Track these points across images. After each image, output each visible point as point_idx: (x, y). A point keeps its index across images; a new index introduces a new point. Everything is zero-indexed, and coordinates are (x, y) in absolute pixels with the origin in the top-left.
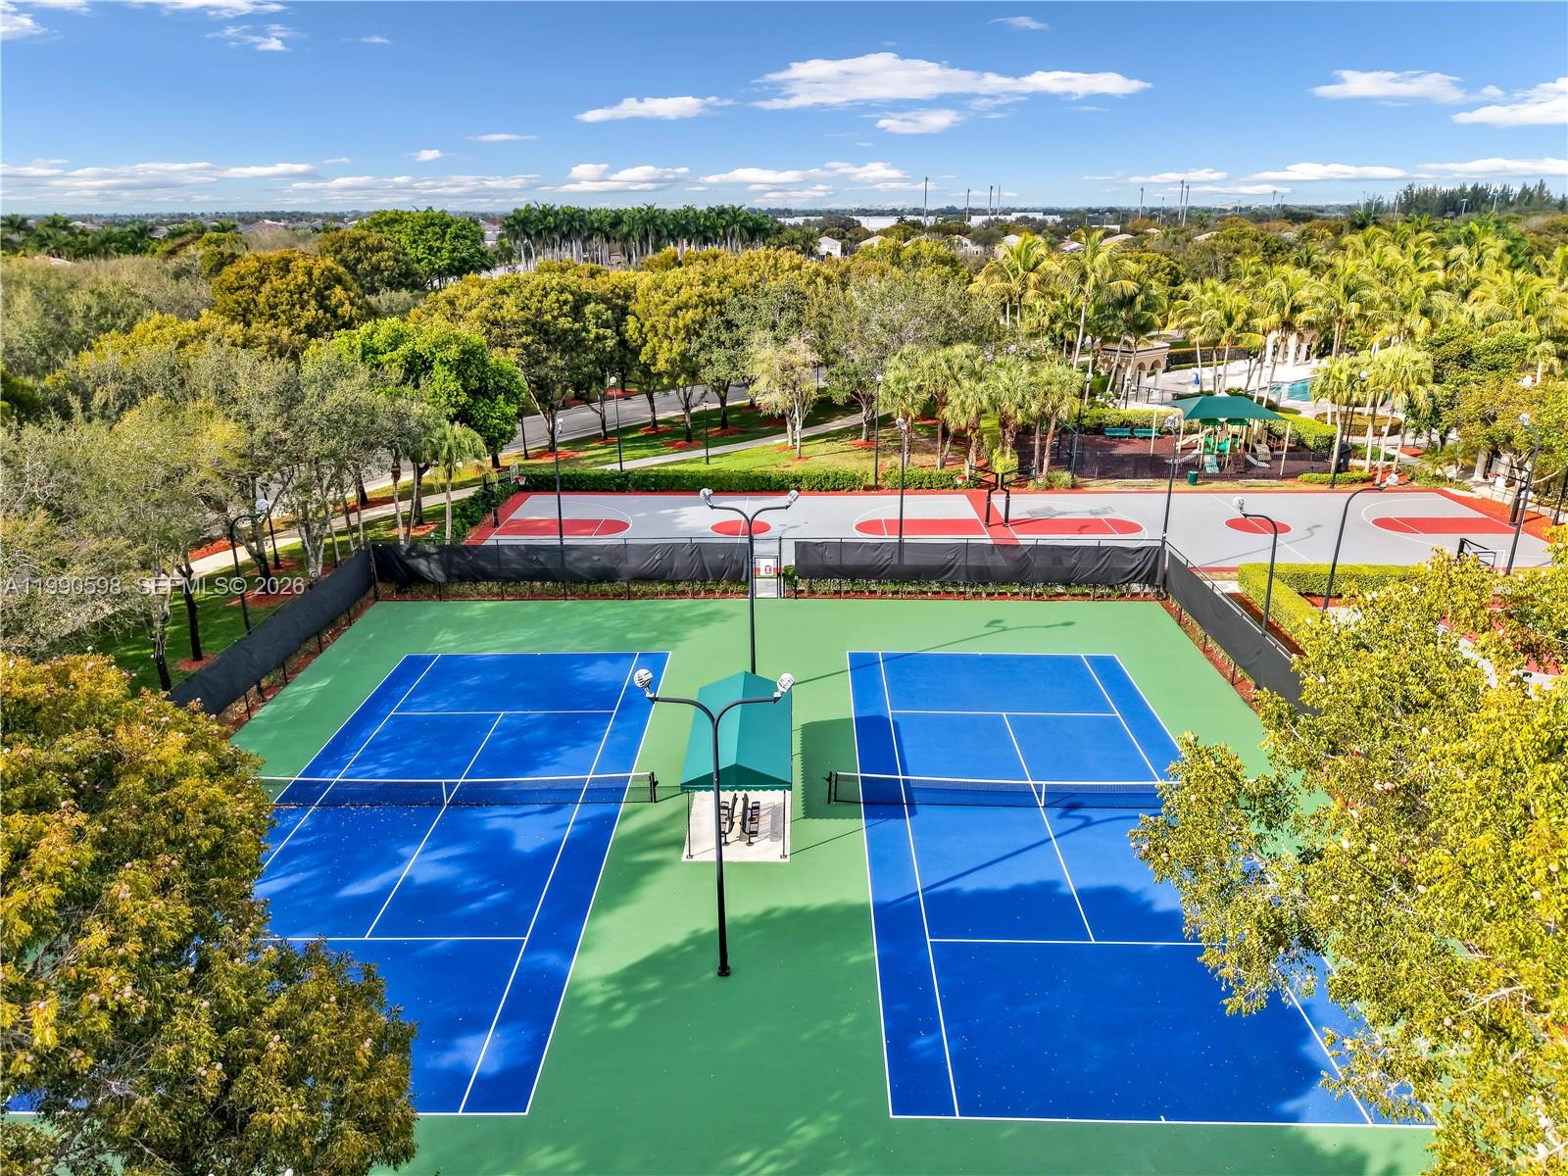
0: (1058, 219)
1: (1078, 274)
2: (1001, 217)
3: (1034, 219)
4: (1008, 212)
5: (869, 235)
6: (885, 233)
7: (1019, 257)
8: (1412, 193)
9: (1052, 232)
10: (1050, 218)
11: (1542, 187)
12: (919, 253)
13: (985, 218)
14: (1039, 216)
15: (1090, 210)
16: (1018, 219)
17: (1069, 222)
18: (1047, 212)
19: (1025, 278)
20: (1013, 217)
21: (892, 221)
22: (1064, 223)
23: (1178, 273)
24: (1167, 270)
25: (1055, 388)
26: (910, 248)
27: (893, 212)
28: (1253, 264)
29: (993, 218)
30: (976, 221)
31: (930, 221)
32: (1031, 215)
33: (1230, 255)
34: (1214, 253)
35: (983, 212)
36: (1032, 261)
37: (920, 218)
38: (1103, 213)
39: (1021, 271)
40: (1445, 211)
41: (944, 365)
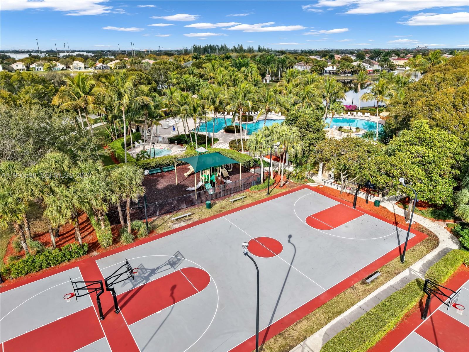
0: (93, 55)
1: (117, 94)
2: (71, 54)
3: (83, 55)
4: (73, 52)
5: (15, 61)
6: (21, 60)
7: (78, 86)
8: (195, 47)
9: (91, 60)
10: (89, 54)
11: (225, 46)
12: (22, 78)
13: (64, 54)
14: (85, 54)
15: (102, 51)
16: (77, 55)
17: (97, 56)
18: (88, 52)
19: (85, 99)
20: (75, 54)
21: (27, 56)
22: (95, 56)
23: (149, 79)
24: (145, 78)
25: (126, 183)
26: (16, 76)
27: (28, 52)
28: (175, 74)
29: (67, 54)
30: (61, 55)
31: (42, 55)
32: (82, 53)
33: (166, 71)
34: (160, 70)
35: (63, 52)
36: (87, 88)
37: (39, 54)
38: (107, 52)
39: (83, 95)
40: (205, 52)
41: (37, 179)
